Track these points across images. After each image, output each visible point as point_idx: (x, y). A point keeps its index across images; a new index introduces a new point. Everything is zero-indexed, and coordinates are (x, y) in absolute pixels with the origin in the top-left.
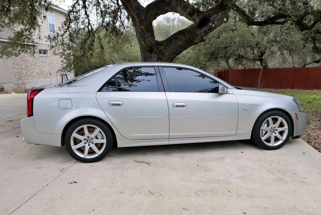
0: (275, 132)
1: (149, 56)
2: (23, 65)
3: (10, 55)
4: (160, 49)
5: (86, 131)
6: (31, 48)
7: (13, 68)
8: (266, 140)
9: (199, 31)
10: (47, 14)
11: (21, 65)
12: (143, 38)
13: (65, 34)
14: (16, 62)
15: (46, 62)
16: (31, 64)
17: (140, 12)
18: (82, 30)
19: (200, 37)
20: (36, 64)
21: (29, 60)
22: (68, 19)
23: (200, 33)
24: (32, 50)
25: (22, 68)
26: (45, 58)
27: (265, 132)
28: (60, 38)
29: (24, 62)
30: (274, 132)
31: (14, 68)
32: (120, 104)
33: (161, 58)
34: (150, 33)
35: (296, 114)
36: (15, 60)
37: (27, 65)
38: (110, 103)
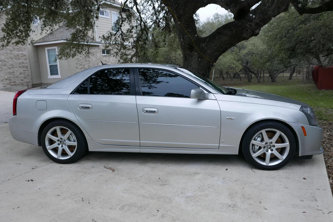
0: (272, 148)
1: (189, 55)
2: (86, 65)
3: (68, 57)
4: (202, 46)
5: (59, 133)
6: (86, 48)
7: (76, 69)
8: (259, 157)
9: (248, 23)
10: (112, 14)
11: (84, 65)
12: (183, 34)
13: (117, 33)
14: (79, 62)
15: (109, 62)
16: (94, 64)
17: (178, 6)
18: (135, 28)
19: (250, 31)
20: (99, 64)
21: (92, 60)
22: (120, 18)
23: (251, 26)
24: (86, 50)
25: (85, 67)
26: (109, 58)
27: (258, 148)
28: (113, 38)
29: (87, 62)
30: (270, 148)
31: (78, 68)
32: (89, 107)
33: (203, 56)
34: (190, 28)
35: (303, 127)
36: (78, 60)
37: (90, 65)
38: (80, 105)
